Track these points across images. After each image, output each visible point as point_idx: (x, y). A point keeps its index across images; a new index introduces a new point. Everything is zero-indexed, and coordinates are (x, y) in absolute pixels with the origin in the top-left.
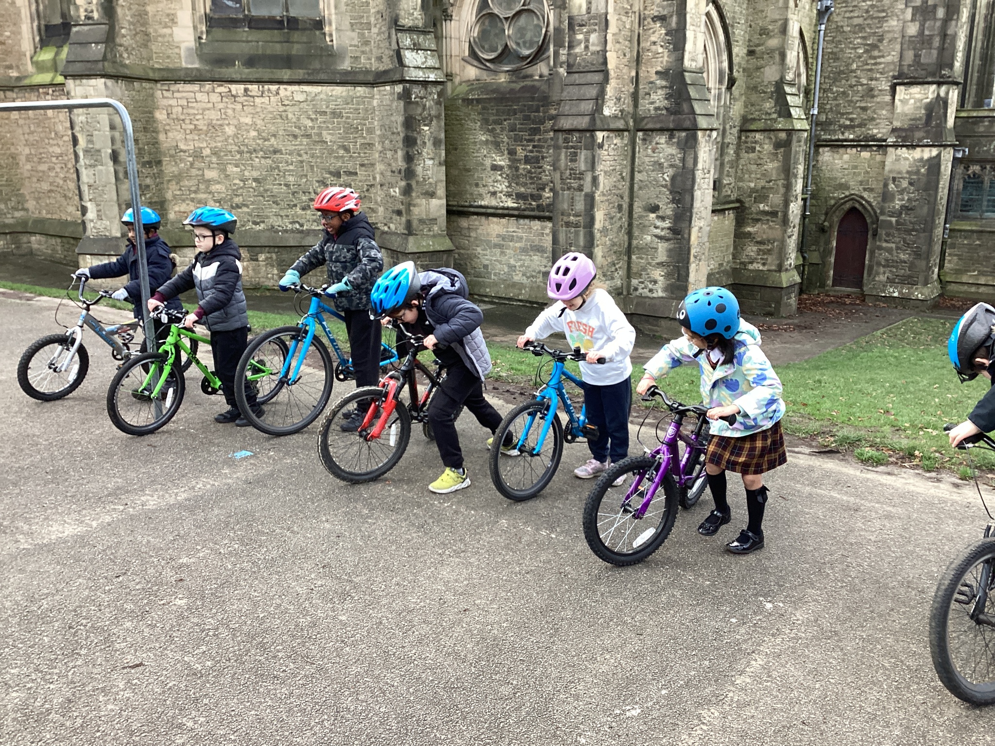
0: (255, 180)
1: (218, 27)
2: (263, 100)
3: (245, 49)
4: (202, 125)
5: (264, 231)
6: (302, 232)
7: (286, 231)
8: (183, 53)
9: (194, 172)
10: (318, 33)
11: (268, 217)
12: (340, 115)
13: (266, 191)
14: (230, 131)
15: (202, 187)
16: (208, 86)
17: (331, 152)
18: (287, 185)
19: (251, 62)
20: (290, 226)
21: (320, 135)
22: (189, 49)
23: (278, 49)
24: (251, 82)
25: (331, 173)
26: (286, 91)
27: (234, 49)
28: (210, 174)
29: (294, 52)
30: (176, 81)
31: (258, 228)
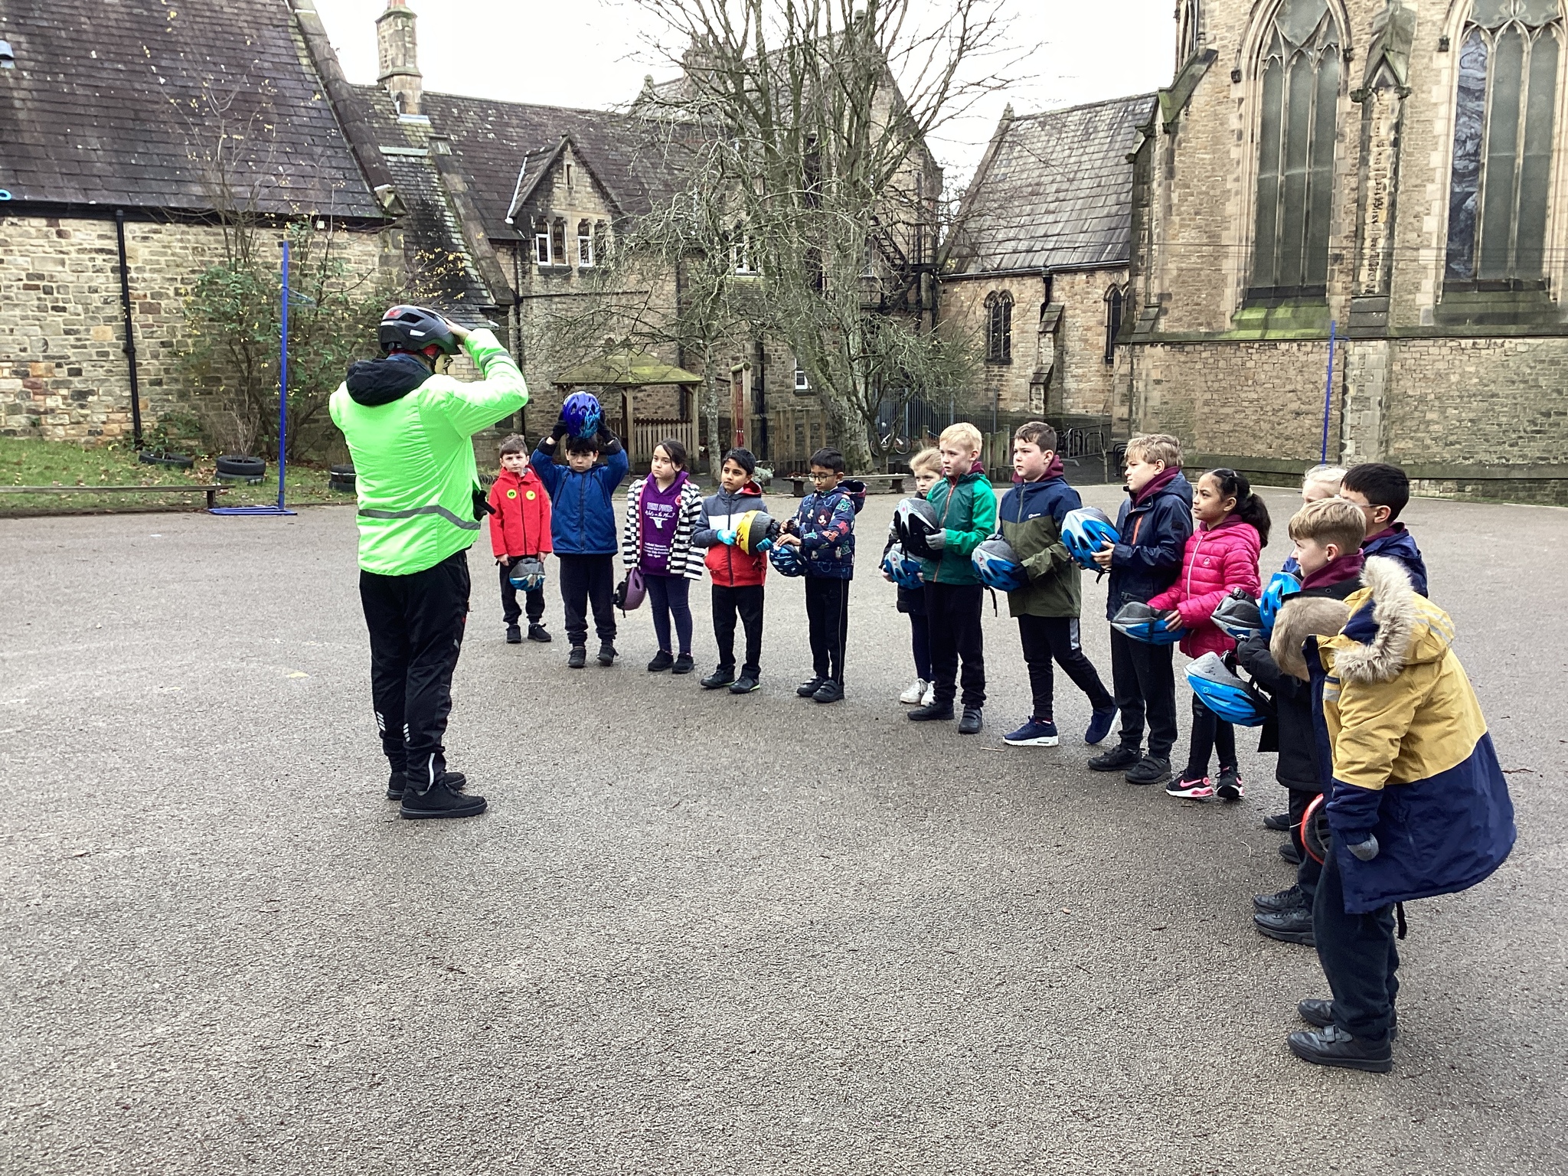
0: (1471, 421)
1: (1451, 291)
2: (1487, 351)
3: (1477, 309)
4: (1430, 374)
5: (1473, 464)
6: (1507, 466)
7: (1493, 465)
8: (1421, 314)
9: (1417, 414)
10: (1541, 292)
11: (1477, 453)
12: (1558, 363)
13: (1479, 430)
14: (1454, 378)
15: (1422, 427)
16: (1441, 342)
17: (1544, 395)
18: (1499, 425)
19: (1480, 320)
20: (1497, 461)
21: (1536, 380)
22: (1427, 311)
23: (1505, 308)
24: (1480, 337)
25: (1542, 414)
26: (1509, 344)
27: (1467, 309)
28: (1430, 416)
29: (1520, 310)
30: (1414, 338)
31: (1467, 462)
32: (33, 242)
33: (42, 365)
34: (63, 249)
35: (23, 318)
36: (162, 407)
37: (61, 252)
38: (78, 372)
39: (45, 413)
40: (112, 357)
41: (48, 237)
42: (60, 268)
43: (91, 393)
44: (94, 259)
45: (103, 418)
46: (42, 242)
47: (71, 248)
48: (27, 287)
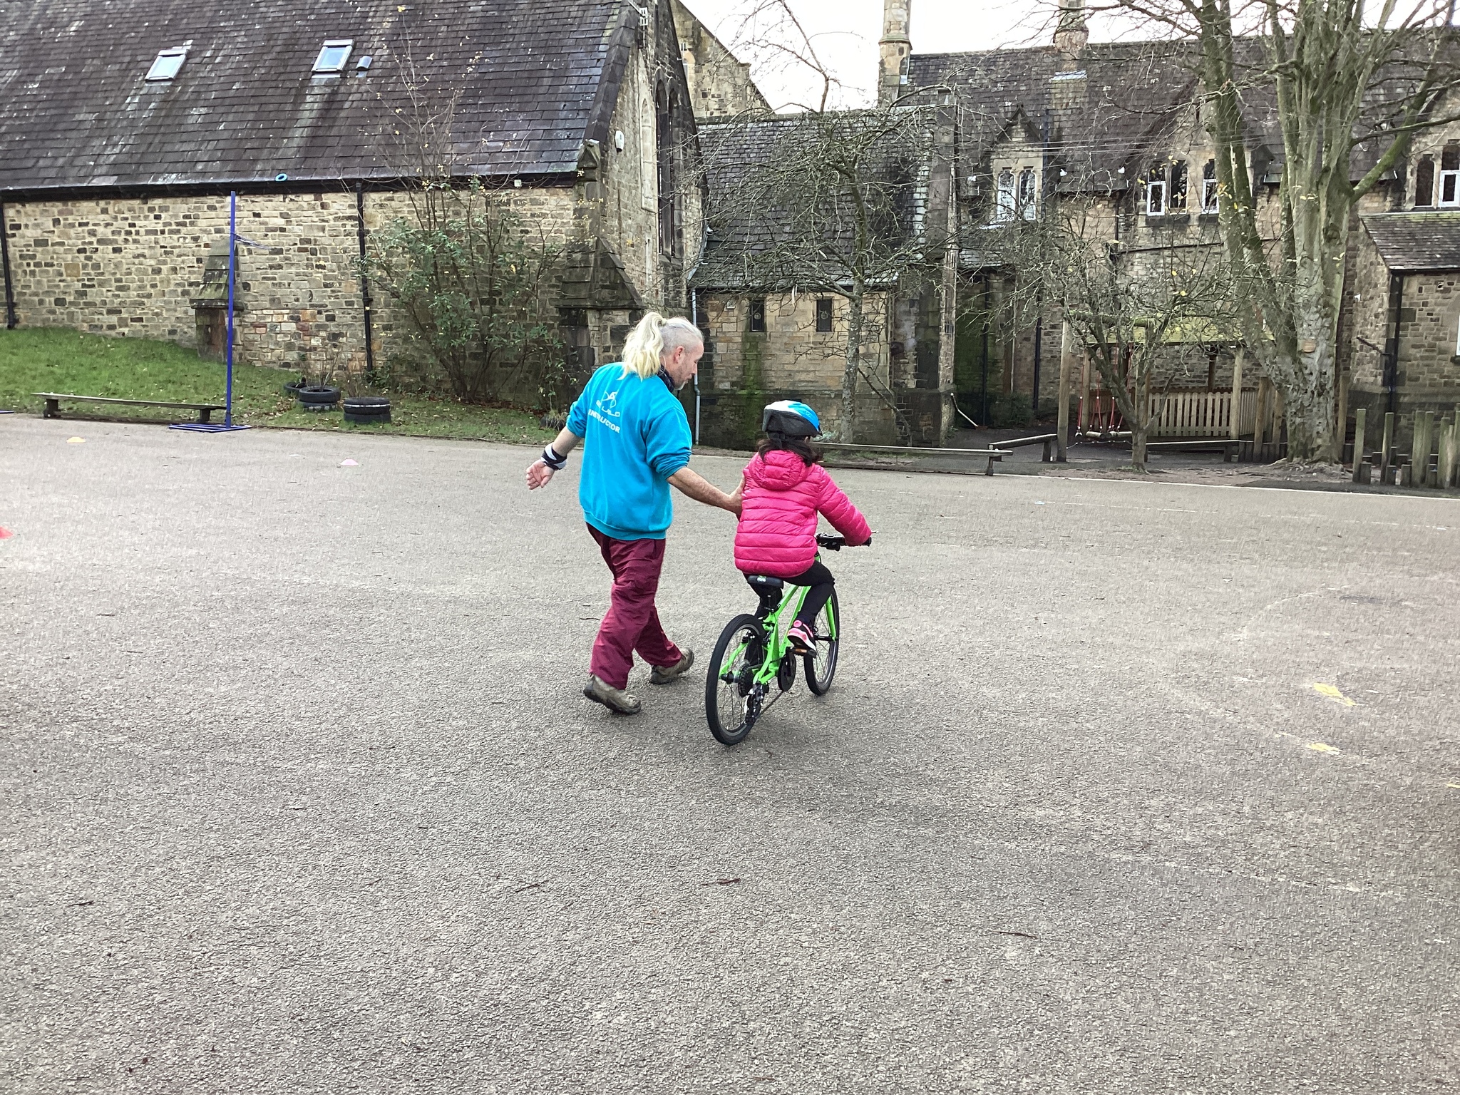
32: (305, 213)
33: (308, 312)
34: (325, 218)
35: (298, 274)
36: (391, 348)
37: (323, 221)
38: (331, 318)
39: (310, 350)
40: (356, 306)
41: (314, 208)
42: (321, 234)
43: (341, 335)
44: (344, 225)
45: (349, 355)
46: (310, 213)
47: (331, 217)
48: (300, 250)
